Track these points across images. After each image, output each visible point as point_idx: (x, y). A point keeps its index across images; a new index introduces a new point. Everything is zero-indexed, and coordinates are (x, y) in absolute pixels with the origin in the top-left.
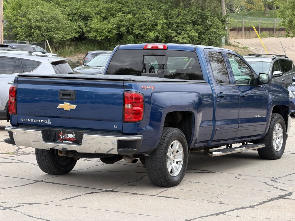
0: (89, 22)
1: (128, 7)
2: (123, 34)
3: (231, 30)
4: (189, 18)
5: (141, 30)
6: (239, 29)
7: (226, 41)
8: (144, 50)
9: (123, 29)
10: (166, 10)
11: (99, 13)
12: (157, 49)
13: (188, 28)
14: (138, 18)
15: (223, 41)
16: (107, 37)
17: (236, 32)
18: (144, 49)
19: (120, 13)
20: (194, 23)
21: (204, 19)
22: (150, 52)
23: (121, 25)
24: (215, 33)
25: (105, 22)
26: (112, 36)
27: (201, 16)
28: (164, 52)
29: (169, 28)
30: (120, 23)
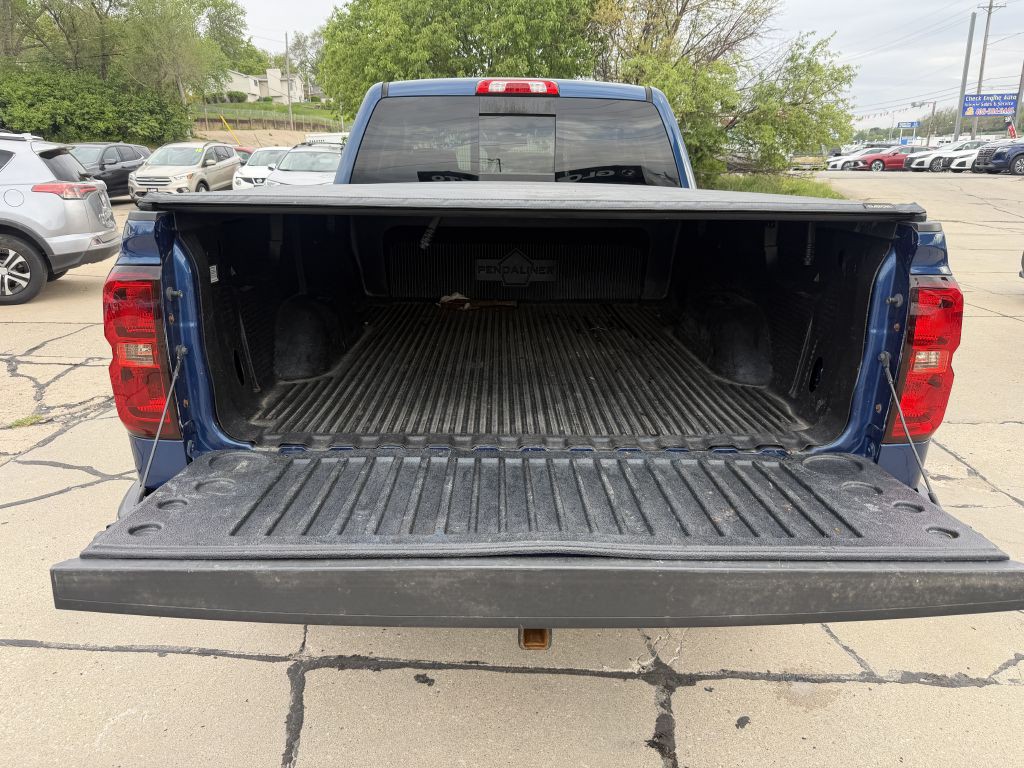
0: (10, 109)
1: (60, 90)
2: (60, 124)
3: (196, 121)
4: (145, 105)
5: (84, 120)
6: (203, 120)
7: (191, 133)
8: (478, 98)
9: (60, 120)
10: (114, 96)
11: (22, 98)
12: (526, 93)
13: (146, 117)
14: (77, 105)
15: (188, 133)
16: (38, 128)
17: (199, 124)
18: (477, 94)
19: (52, 98)
20: (152, 112)
21: (163, 107)
22: (504, 104)
23: (56, 114)
24: (180, 124)
25: (32, 109)
26: (46, 127)
27: (159, 104)
28: (549, 103)
29: (120, 117)
30: (54, 111)
